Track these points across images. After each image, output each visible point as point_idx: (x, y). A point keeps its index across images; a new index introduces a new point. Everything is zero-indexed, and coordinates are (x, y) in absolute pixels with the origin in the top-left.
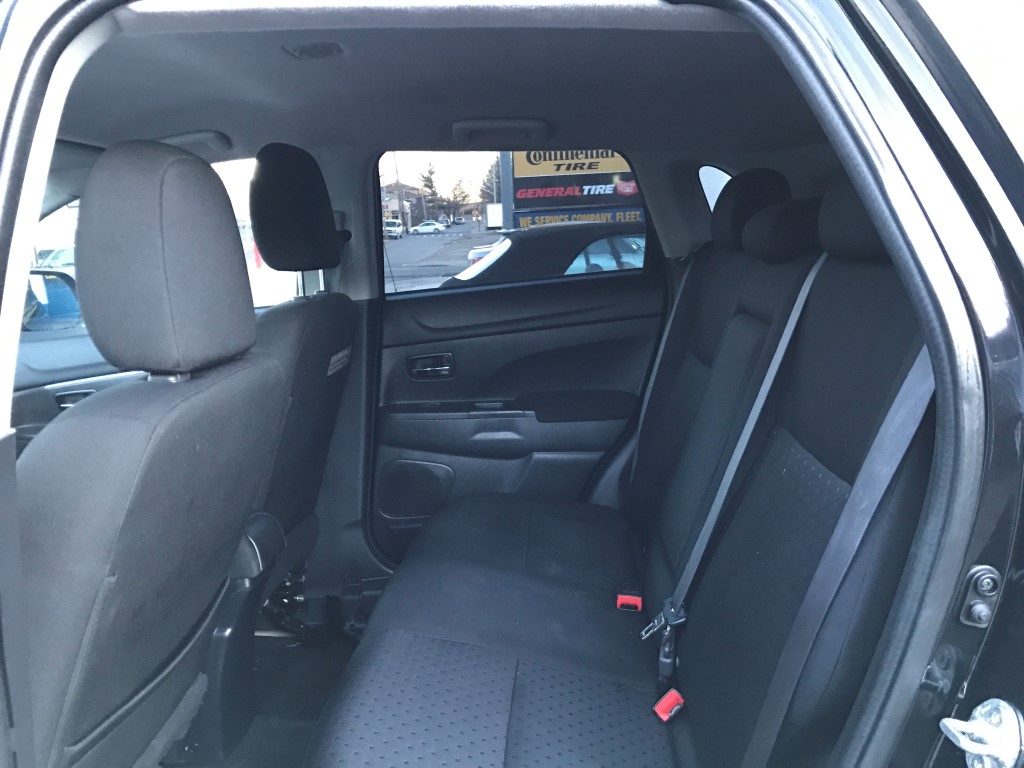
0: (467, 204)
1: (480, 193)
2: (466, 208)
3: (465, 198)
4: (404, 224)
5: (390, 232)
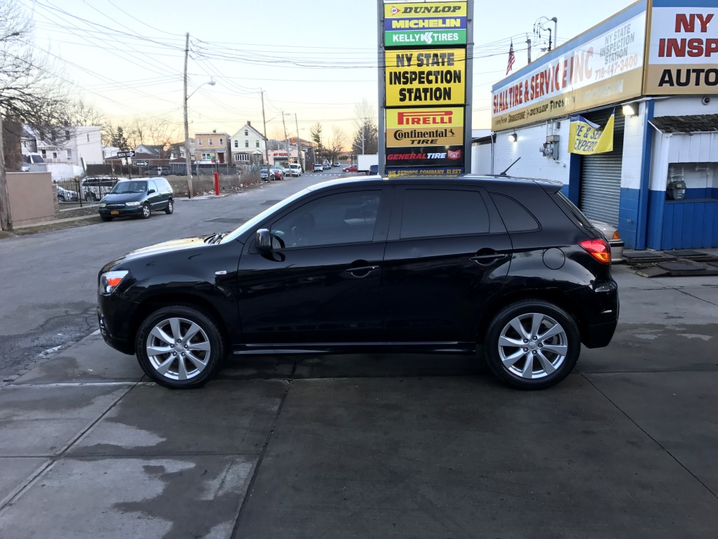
0: (342, 153)
1: (352, 146)
2: (341, 156)
3: (340, 148)
4: (302, 167)
5: (293, 172)
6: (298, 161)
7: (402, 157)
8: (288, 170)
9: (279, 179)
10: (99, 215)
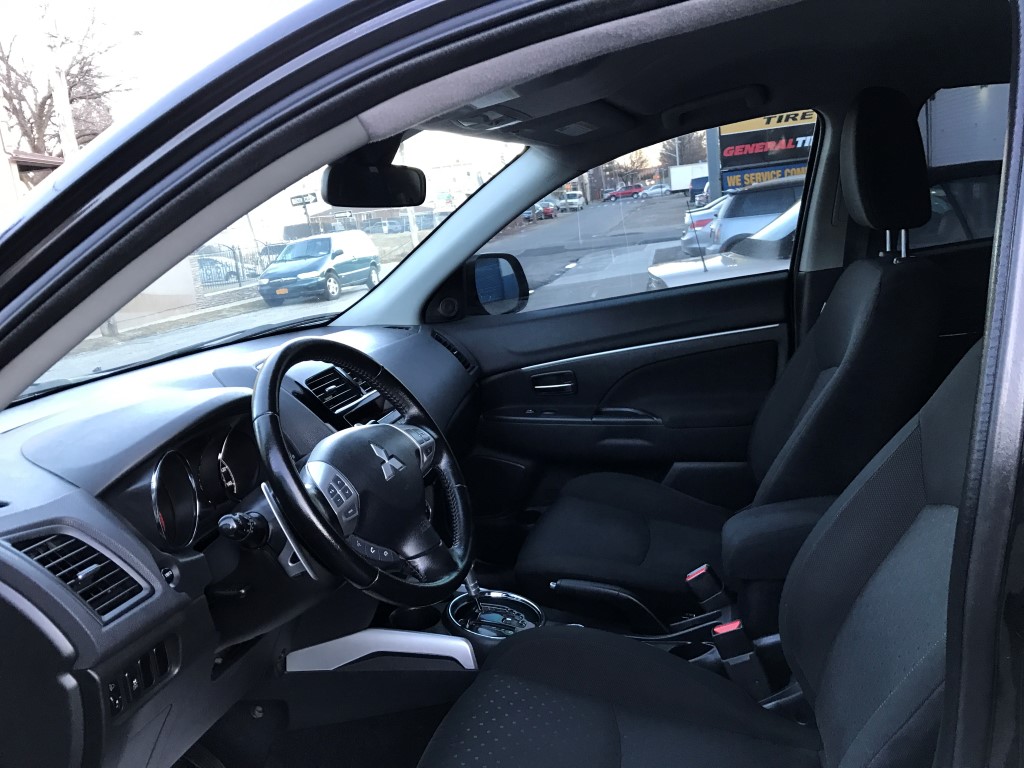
0: (645, 169)
1: (660, 156)
2: (646, 173)
3: (643, 162)
4: (584, 195)
5: (571, 204)
6: (579, 187)
7: (749, 149)
8: (563, 201)
9: (550, 217)
10: (261, 298)
